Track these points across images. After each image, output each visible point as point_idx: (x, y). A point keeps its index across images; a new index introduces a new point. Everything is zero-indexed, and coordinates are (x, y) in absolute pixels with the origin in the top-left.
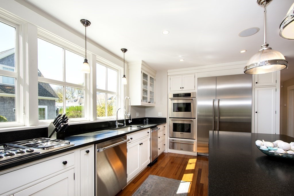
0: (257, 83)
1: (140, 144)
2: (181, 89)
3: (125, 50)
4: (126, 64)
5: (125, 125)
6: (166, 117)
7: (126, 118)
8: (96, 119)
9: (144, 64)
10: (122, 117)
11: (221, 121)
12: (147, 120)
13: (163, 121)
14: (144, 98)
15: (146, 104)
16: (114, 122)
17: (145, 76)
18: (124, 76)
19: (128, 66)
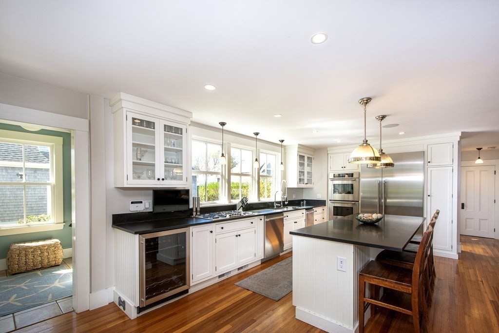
0: (429, 162)
1: (295, 223)
2: (342, 169)
3: (282, 141)
4: (283, 149)
5: (282, 207)
6: (326, 199)
7: (283, 200)
8: (259, 200)
9: (301, 147)
10: (279, 199)
11: (387, 205)
12: (305, 202)
13: (321, 203)
14: (301, 180)
15: (302, 186)
16: (272, 203)
17: (301, 157)
18: (282, 163)
19: (285, 149)
